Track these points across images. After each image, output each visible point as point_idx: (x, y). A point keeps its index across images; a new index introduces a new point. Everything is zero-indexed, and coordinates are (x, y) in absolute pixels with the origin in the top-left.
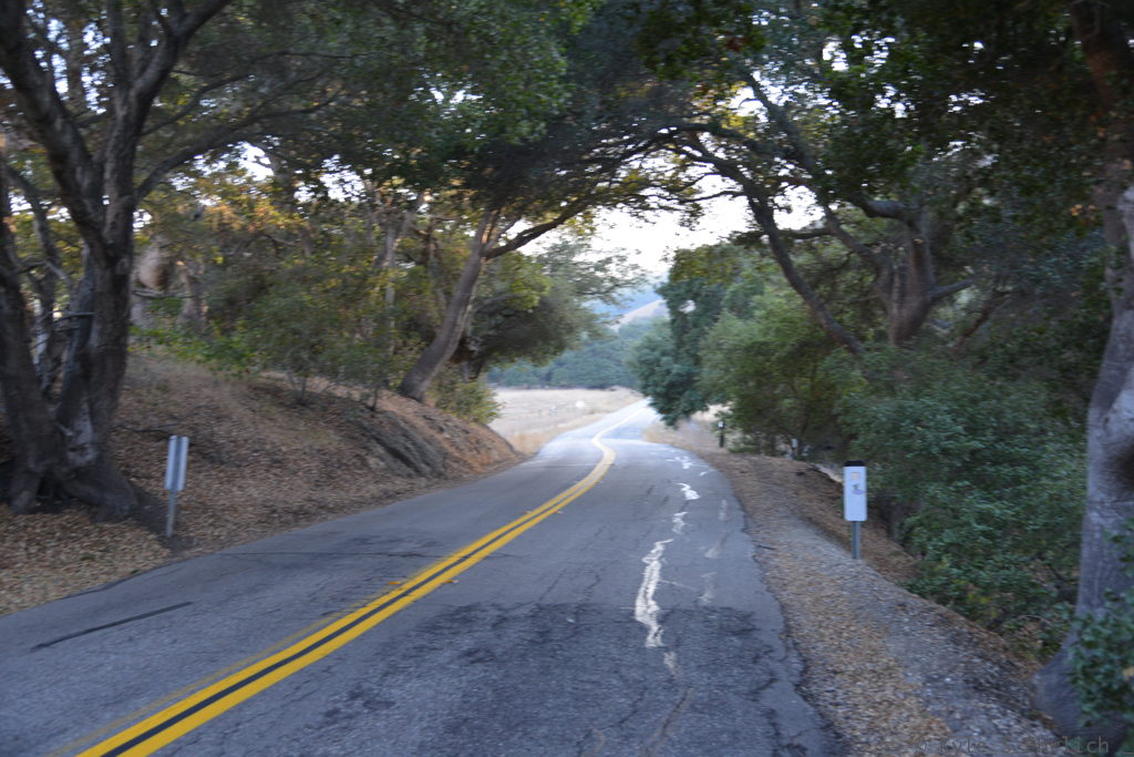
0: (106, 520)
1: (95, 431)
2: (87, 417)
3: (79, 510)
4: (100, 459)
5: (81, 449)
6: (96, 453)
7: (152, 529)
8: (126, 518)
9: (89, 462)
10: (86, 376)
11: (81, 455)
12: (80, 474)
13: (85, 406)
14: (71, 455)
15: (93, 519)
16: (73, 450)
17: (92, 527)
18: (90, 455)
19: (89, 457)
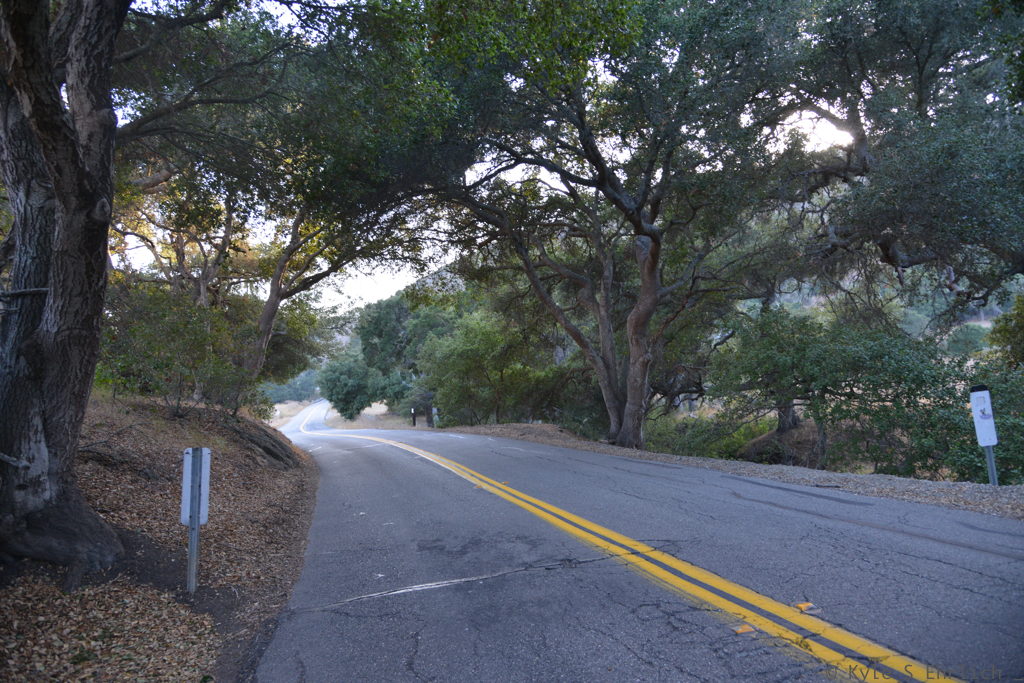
0: (85, 583)
1: (53, 455)
2: (41, 437)
3: (37, 575)
4: (63, 495)
5: (36, 483)
6: (55, 488)
7: (161, 585)
8: (113, 574)
9: (47, 502)
10: (37, 376)
11: (35, 492)
12: (33, 521)
13: (37, 421)
14: (19, 495)
15: (64, 586)
16: (22, 487)
17: (66, 600)
18: (49, 492)
19: (47, 495)
